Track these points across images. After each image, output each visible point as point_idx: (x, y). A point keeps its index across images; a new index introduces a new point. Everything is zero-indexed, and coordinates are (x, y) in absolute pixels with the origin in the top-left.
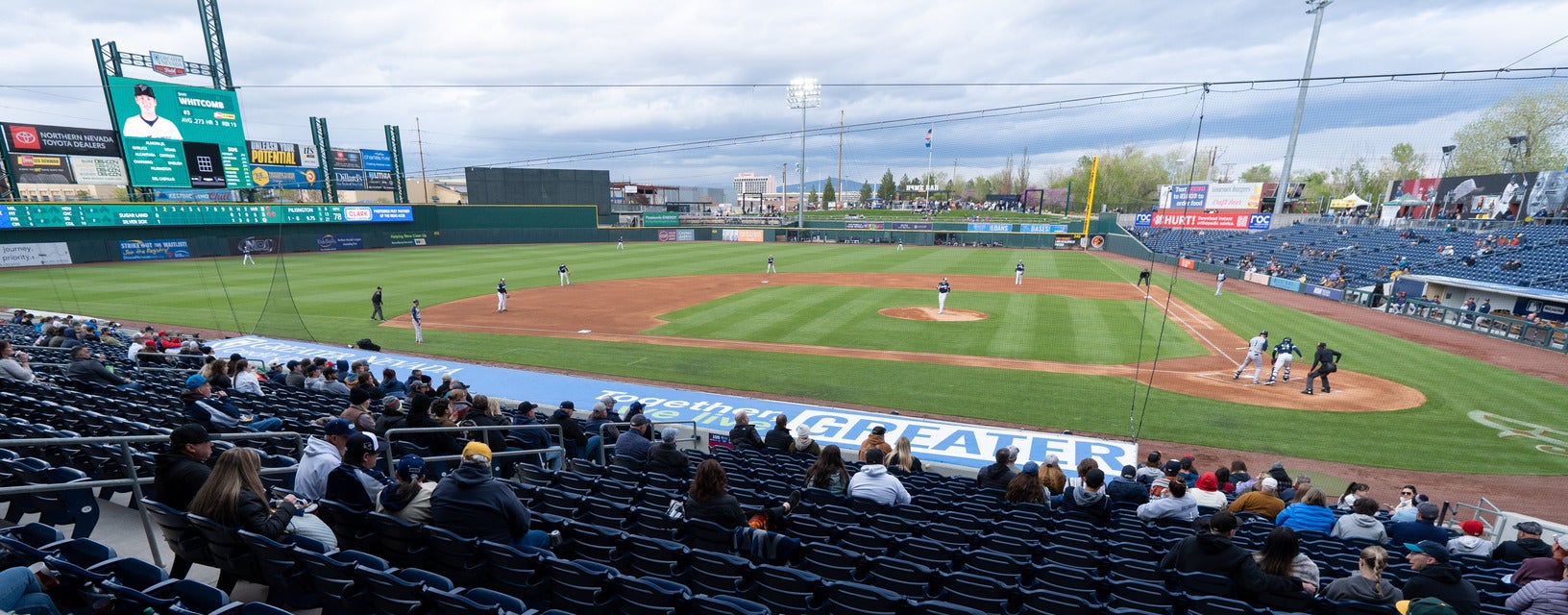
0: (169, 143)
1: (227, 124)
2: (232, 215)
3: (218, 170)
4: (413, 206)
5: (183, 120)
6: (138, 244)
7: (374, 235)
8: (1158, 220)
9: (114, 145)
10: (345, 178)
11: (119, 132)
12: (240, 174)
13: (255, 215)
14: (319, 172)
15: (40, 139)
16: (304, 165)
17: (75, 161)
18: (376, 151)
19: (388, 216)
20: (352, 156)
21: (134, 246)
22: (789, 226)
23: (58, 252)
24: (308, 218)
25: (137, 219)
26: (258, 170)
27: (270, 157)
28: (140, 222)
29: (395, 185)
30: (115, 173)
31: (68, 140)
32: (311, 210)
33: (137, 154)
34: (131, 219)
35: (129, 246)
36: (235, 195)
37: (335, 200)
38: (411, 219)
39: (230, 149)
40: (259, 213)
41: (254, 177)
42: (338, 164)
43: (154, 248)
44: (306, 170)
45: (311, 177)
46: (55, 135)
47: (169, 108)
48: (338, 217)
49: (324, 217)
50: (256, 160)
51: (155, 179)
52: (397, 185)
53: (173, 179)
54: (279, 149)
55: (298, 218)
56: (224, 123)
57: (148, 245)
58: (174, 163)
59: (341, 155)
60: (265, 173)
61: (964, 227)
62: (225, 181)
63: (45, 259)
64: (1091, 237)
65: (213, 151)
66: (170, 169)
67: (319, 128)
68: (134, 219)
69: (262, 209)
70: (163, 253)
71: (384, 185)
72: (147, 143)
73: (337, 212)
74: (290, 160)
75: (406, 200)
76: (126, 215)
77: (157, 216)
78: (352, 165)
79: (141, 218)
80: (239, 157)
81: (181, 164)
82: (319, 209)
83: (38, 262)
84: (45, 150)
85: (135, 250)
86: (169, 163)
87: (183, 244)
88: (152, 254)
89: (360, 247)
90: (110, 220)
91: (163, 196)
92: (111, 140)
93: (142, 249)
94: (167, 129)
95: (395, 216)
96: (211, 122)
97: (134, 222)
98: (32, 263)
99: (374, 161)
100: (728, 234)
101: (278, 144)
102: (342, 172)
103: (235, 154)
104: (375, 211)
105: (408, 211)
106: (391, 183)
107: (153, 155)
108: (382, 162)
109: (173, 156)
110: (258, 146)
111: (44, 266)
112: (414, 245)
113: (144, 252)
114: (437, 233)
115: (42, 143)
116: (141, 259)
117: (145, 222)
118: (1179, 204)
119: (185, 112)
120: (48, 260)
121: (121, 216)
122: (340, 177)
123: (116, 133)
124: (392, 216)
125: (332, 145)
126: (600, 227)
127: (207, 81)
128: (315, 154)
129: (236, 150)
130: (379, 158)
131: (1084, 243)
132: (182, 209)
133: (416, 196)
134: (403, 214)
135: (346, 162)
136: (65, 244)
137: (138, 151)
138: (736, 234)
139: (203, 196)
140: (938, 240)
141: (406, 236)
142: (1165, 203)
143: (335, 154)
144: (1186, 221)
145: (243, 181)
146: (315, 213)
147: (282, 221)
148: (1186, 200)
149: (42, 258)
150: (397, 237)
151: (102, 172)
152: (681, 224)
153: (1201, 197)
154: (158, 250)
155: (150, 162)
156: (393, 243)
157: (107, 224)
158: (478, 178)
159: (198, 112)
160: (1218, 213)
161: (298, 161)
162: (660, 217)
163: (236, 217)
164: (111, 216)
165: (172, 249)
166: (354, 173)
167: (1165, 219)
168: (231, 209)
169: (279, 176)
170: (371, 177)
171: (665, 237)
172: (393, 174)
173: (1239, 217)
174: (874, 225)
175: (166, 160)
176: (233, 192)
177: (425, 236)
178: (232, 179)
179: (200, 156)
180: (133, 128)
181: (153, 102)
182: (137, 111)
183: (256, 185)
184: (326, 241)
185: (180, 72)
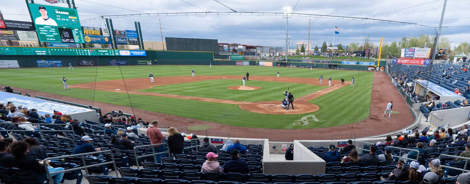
0: (52, 27)
1: (74, 21)
2: (77, 52)
3: (71, 37)
4: (146, 51)
5: (57, 19)
7: (132, 60)
8: (399, 61)
9: (32, 27)
10: (120, 40)
11: (34, 23)
12: (80, 38)
13: (86, 52)
14: (110, 38)
15: (5, 25)
16: (104, 35)
17: (19, 32)
18: (131, 31)
19: (136, 54)
20: (122, 32)
21: (42, 62)
22: (282, 61)
23: (15, 63)
24: (106, 54)
25: (42, 53)
26: (86, 37)
27: (91, 32)
28: (43, 54)
29: (139, 43)
30: (34, 37)
31: (15, 25)
32: (107, 51)
33: (41, 30)
34: (40, 53)
35: (40, 62)
37: (116, 48)
38: (145, 55)
39: (75, 29)
40: (87, 52)
41: (85, 39)
42: (117, 35)
43: (49, 63)
44: (105, 37)
45: (107, 40)
46: (10, 23)
47: (52, 15)
48: (117, 54)
49: (112, 54)
50: (86, 34)
51: (48, 39)
52: (139, 42)
53: (55, 39)
54: (94, 30)
55: (102, 54)
56: (72, 20)
57: (47, 62)
58: (55, 34)
59: (118, 32)
60: (89, 38)
61: (341, 62)
62: (74, 41)
63: (9, 66)
64: (380, 67)
65: (70, 31)
66: (53, 36)
67: (109, 23)
68: (41, 53)
69: (88, 50)
70: (52, 65)
71: (135, 43)
72: (44, 27)
73: (117, 52)
74: (99, 33)
75: (143, 48)
76: (38, 51)
77: (49, 52)
78: (122, 36)
79: (43, 53)
80: (79, 33)
81: (57, 34)
82: (110, 51)
83: (7, 66)
84: (7, 28)
85: (42, 63)
86: (53, 34)
88: (47, 65)
89: (126, 64)
90: (32, 53)
91: (51, 45)
92: (31, 25)
93: (44, 63)
94: (52, 22)
95: (139, 54)
96: (68, 20)
97: (41, 54)
98: (5, 67)
99: (130, 34)
100: (261, 63)
101: (94, 28)
102: (119, 38)
104: (131, 52)
105: (144, 52)
106: (138, 42)
107: (47, 31)
108: (133, 35)
109: (54, 31)
110: (86, 29)
111: (9, 68)
112: (147, 64)
113: (45, 64)
114: (156, 60)
115: (6, 26)
116: (45, 67)
117: (45, 54)
118: (406, 55)
119: (57, 16)
120: (11, 66)
121: (36, 51)
122: (118, 40)
123: (33, 23)
124: (138, 54)
125: (114, 28)
126: (214, 60)
128: (108, 31)
129: (77, 30)
130: (132, 33)
131: (377, 69)
132: (58, 50)
133: (146, 48)
134: (142, 53)
135: (120, 34)
136: (17, 61)
137: (41, 29)
138: (264, 63)
139: (66, 45)
140: (330, 67)
141: (144, 61)
142: (402, 55)
143: (116, 32)
144: (406, 62)
145: (81, 40)
146: (109, 52)
147: (96, 55)
148: (409, 54)
149: (8, 65)
150: (140, 61)
151: (29, 36)
152: (245, 59)
153: (413, 53)
154: (51, 64)
155: (46, 33)
156: (139, 63)
157: (31, 54)
158: (170, 41)
159: (62, 16)
160: (416, 59)
161: (101, 34)
162: (237, 57)
163: (79, 53)
164: (32, 52)
165: (56, 64)
166: (123, 39)
167: (401, 61)
168: (76, 50)
169: (94, 39)
170: (130, 40)
171: (239, 63)
172: (138, 39)
173: (422, 61)
174: (311, 61)
175: (52, 33)
176: (77, 44)
177: (151, 61)
178: (76, 39)
179: (65, 32)
180: (39, 21)
181: (46, 12)
182: (40, 15)
183: (86, 42)
184: (114, 62)
185: (56, 2)
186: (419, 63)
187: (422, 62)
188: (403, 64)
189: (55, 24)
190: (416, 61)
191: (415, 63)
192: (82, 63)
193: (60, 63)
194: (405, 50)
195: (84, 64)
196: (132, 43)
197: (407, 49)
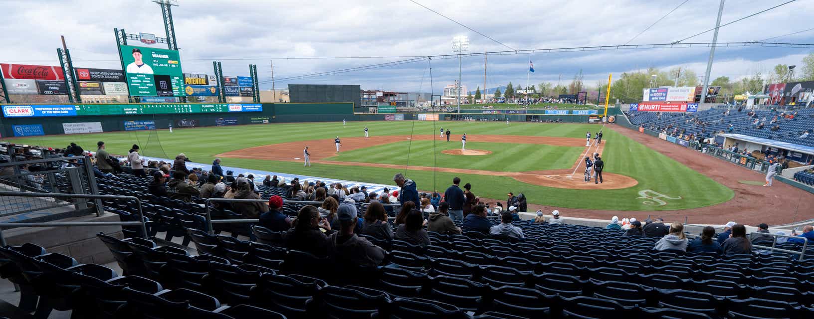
0: (147, 75)
1: (174, 66)
2: (175, 109)
3: (170, 88)
4: (262, 104)
6: (132, 123)
7: (243, 118)
8: (642, 107)
9: (123, 77)
10: (230, 90)
11: (125, 71)
12: (180, 89)
13: (186, 109)
14: (217, 88)
15: (90, 74)
16: (210, 85)
17: (106, 84)
18: (245, 77)
19: (250, 109)
20: (233, 80)
22: (452, 112)
23: (97, 126)
24: (211, 110)
25: (132, 111)
26: (188, 87)
27: (194, 81)
28: (134, 112)
30: (123, 90)
31: (103, 75)
32: (213, 106)
33: (133, 81)
34: (129, 111)
35: (128, 124)
37: (225, 101)
38: (262, 110)
39: (175, 78)
40: (188, 108)
41: (186, 91)
42: (226, 84)
43: (139, 124)
45: (213, 90)
46: (96, 73)
48: (225, 110)
49: (219, 109)
50: (188, 83)
51: (140, 92)
52: (254, 93)
53: (149, 92)
55: (206, 110)
57: (137, 123)
58: (149, 85)
59: (228, 79)
60: (191, 89)
61: (543, 112)
62: (173, 93)
64: (608, 117)
65: (167, 79)
66: (147, 88)
67: (218, 67)
69: (190, 106)
70: (143, 127)
71: (249, 93)
73: (225, 107)
74: (204, 82)
75: (259, 101)
76: (127, 109)
77: (141, 109)
78: (233, 84)
80: (179, 82)
81: (152, 85)
82: (217, 106)
83: (87, 131)
84: (92, 80)
85: (131, 125)
86: (147, 85)
87: (153, 123)
88: (137, 128)
89: (236, 124)
90: (120, 112)
91: (144, 100)
92: (121, 74)
93: (134, 125)
94: (147, 70)
95: (254, 109)
96: (166, 65)
98: (85, 132)
100: (421, 116)
101: (198, 75)
102: (229, 88)
103: (177, 80)
104: (244, 106)
105: (260, 106)
106: (252, 93)
107: (140, 81)
108: (248, 82)
109: (149, 81)
110: (188, 76)
111: (90, 133)
112: (262, 123)
114: (274, 117)
115: (91, 77)
116: (134, 130)
117: (136, 112)
118: (653, 98)
119: (154, 61)
120: (92, 131)
121: (125, 109)
122: (227, 90)
124: (252, 109)
125: (224, 75)
126: (355, 113)
127: (165, 46)
128: (216, 79)
129: (178, 78)
131: (604, 120)
132: (153, 106)
133: (263, 100)
134: (257, 108)
135: (230, 83)
136: (100, 123)
137: (133, 79)
138: (425, 116)
139: (162, 100)
140: (529, 118)
141: (259, 118)
142: (646, 98)
143: (225, 79)
144: (655, 108)
145: (181, 92)
146: (215, 108)
147: (198, 111)
148: (657, 97)
149: (89, 130)
150: (254, 119)
151: (117, 89)
152: (398, 112)
153: (664, 95)
154: (141, 126)
155: (139, 85)
156: (253, 122)
157: (118, 113)
158: (294, 90)
159: (161, 60)
160: (672, 103)
161: (207, 83)
162: (386, 109)
163: (177, 110)
164: (120, 110)
165: (148, 125)
166: (234, 88)
167: (645, 107)
168: (175, 106)
169: (198, 90)
170: (242, 89)
171: (389, 118)
172: (253, 88)
173: (682, 105)
174: (496, 112)
175: (146, 83)
176: (176, 98)
177: (268, 118)
178: (176, 92)
179: (162, 82)
180: (131, 68)
181: (141, 56)
182: (133, 60)
183: (187, 95)
184: (220, 121)
185: (153, 42)
186: (678, 109)
187: (683, 108)
188: (649, 112)
189: (151, 72)
190: (672, 106)
191: (670, 109)
192: (181, 124)
193: (153, 125)
194: (651, 90)
195: (183, 125)
197: (654, 89)
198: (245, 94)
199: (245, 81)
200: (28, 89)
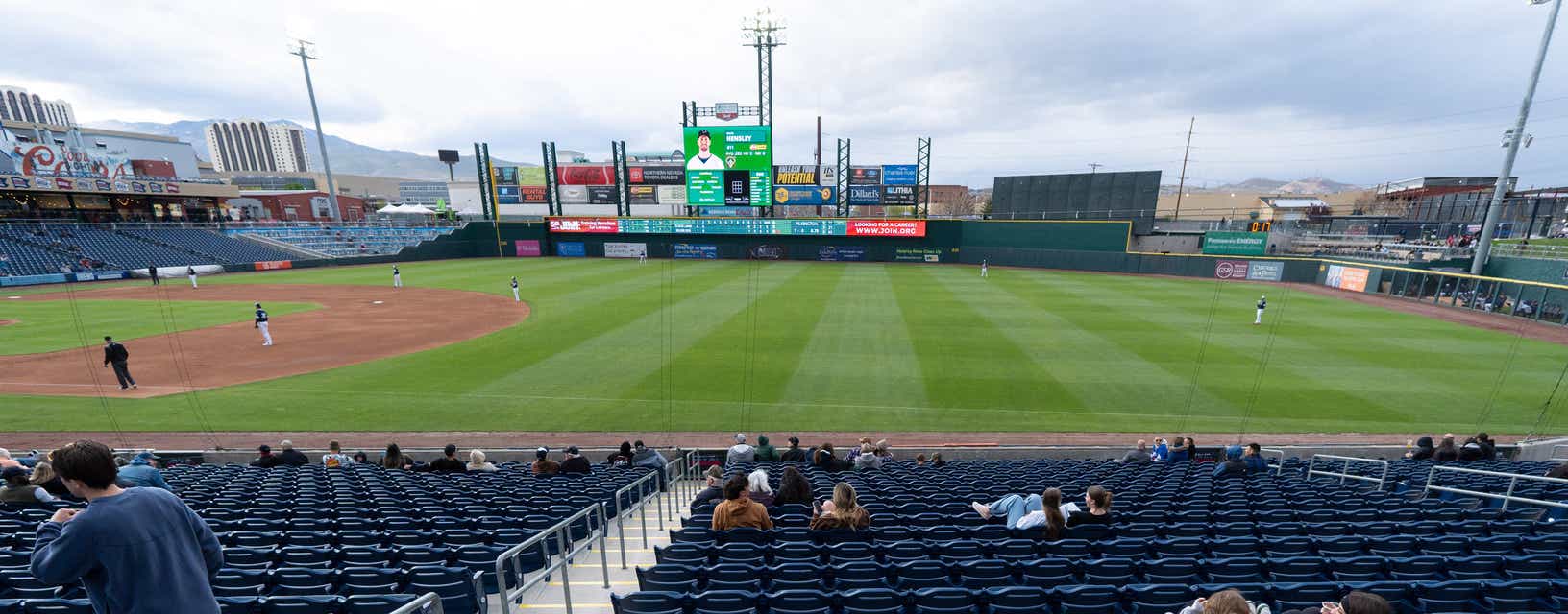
0: (715, 173)
1: (758, 154)
2: (749, 227)
3: (746, 192)
4: (930, 221)
6: (685, 246)
7: (878, 249)
9: (681, 177)
10: (861, 193)
11: (685, 167)
12: (763, 194)
13: (768, 228)
14: (833, 189)
15: (643, 175)
16: (822, 183)
17: (660, 189)
18: (900, 166)
20: (871, 172)
21: (682, 248)
23: (642, 247)
26: (780, 190)
28: (687, 231)
29: (915, 200)
30: (681, 196)
31: (658, 175)
32: (816, 224)
33: (694, 182)
34: (684, 228)
35: (680, 248)
36: (755, 211)
37: (848, 214)
39: (758, 174)
40: (770, 226)
41: (777, 195)
42: (855, 181)
43: (694, 250)
44: (823, 188)
45: (826, 194)
46: (651, 173)
49: (828, 230)
50: (781, 183)
51: (701, 200)
52: (917, 196)
53: (713, 199)
55: (803, 231)
57: (691, 248)
58: (716, 188)
59: (859, 172)
60: (786, 192)
62: (750, 200)
65: (744, 176)
66: (713, 193)
67: (843, 148)
68: (686, 228)
69: (775, 222)
70: (699, 255)
71: (902, 199)
74: (810, 179)
75: (925, 214)
76: (681, 226)
77: (699, 226)
78: (870, 181)
80: (764, 181)
81: (721, 187)
82: (825, 223)
83: (629, 255)
84: (645, 182)
85: (682, 251)
86: (713, 187)
87: (713, 248)
88: (691, 255)
89: (860, 259)
90: (671, 230)
91: (706, 212)
93: (686, 251)
96: (746, 153)
97: (683, 231)
98: (627, 255)
99: (895, 176)
101: (802, 167)
102: (859, 188)
103: (761, 178)
105: (923, 226)
106: (912, 198)
107: (703, 182)
108: (904, 176)
109: (716, 182)
112: (923, 261)
113: (688, 254)
114: (954, 250)
115: (644, 178)
116: (686, 258)
117: (689, 231)
119: (727, 147)
121: (679, 226)
122: (855, 194)
124: (905, 231)
127: (755, 121)
128: (835, 171)
129: (762, 174)
130: (901, 173)
132: (715, 222)
133: (934, 213)
134: (918, 229)
135: (865, 178)
139: (732, 213)
141: (914, 251)
143: (855, 171)
145: (765, 199)
146: (820, 226)
147: (788, 232)
150: (904, 252)
151: (674, 196)
154: (698, 253)
155: (700, 187)
156: (898, 257)
157: (668, 232)
159: (738, 146)
161: (817, 180)
163: (752, 230)
164: (672, 227)
165: (705, 252)
166: (870, 189)
168: (749, 222)
169: (797, 194)
170: (889, 191)
172: (914, 188)
175: (711, 185)
176: (754, 208)
177: (940, 252)
178: (755, 197)
179: (736, 181)
180: (694, 164)
181: (709, 142)
182: (698, 151)
183: (775, 201)
184: (828, 253)
185: (734, 116)
189: (721, 166)
192: (757, 252)
193: (712, 251)
195: (760, 255)
196: (895, 200)
198: (892, 200)
199: (898, 173)
200: (578, 198)
